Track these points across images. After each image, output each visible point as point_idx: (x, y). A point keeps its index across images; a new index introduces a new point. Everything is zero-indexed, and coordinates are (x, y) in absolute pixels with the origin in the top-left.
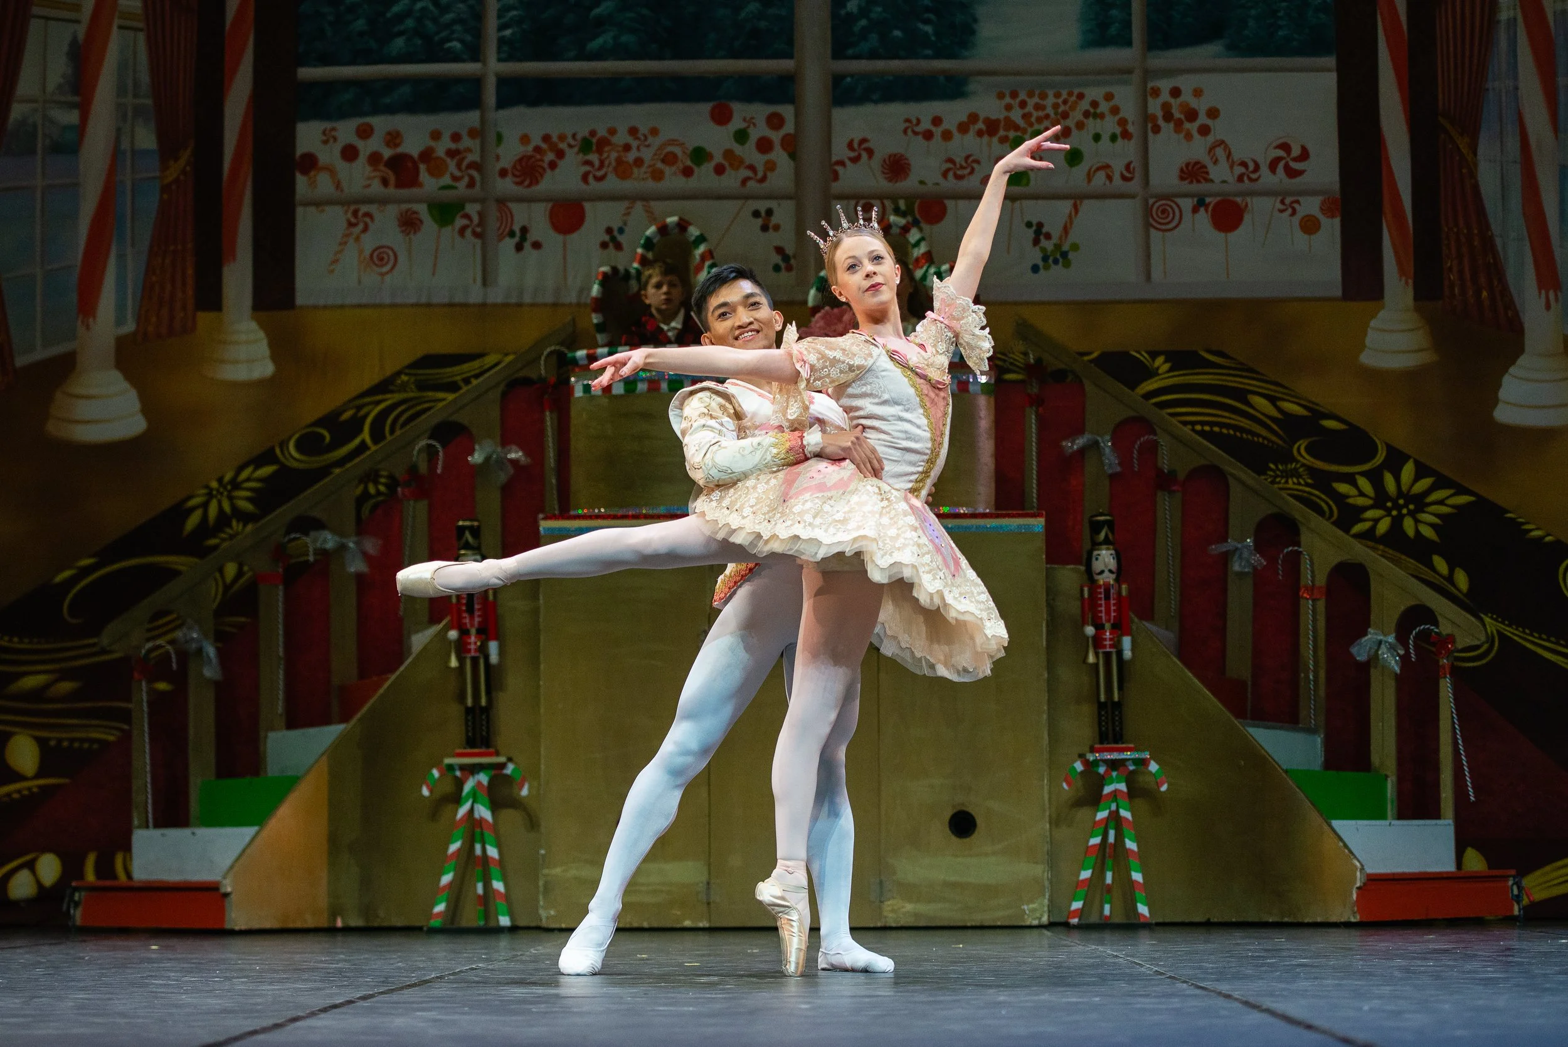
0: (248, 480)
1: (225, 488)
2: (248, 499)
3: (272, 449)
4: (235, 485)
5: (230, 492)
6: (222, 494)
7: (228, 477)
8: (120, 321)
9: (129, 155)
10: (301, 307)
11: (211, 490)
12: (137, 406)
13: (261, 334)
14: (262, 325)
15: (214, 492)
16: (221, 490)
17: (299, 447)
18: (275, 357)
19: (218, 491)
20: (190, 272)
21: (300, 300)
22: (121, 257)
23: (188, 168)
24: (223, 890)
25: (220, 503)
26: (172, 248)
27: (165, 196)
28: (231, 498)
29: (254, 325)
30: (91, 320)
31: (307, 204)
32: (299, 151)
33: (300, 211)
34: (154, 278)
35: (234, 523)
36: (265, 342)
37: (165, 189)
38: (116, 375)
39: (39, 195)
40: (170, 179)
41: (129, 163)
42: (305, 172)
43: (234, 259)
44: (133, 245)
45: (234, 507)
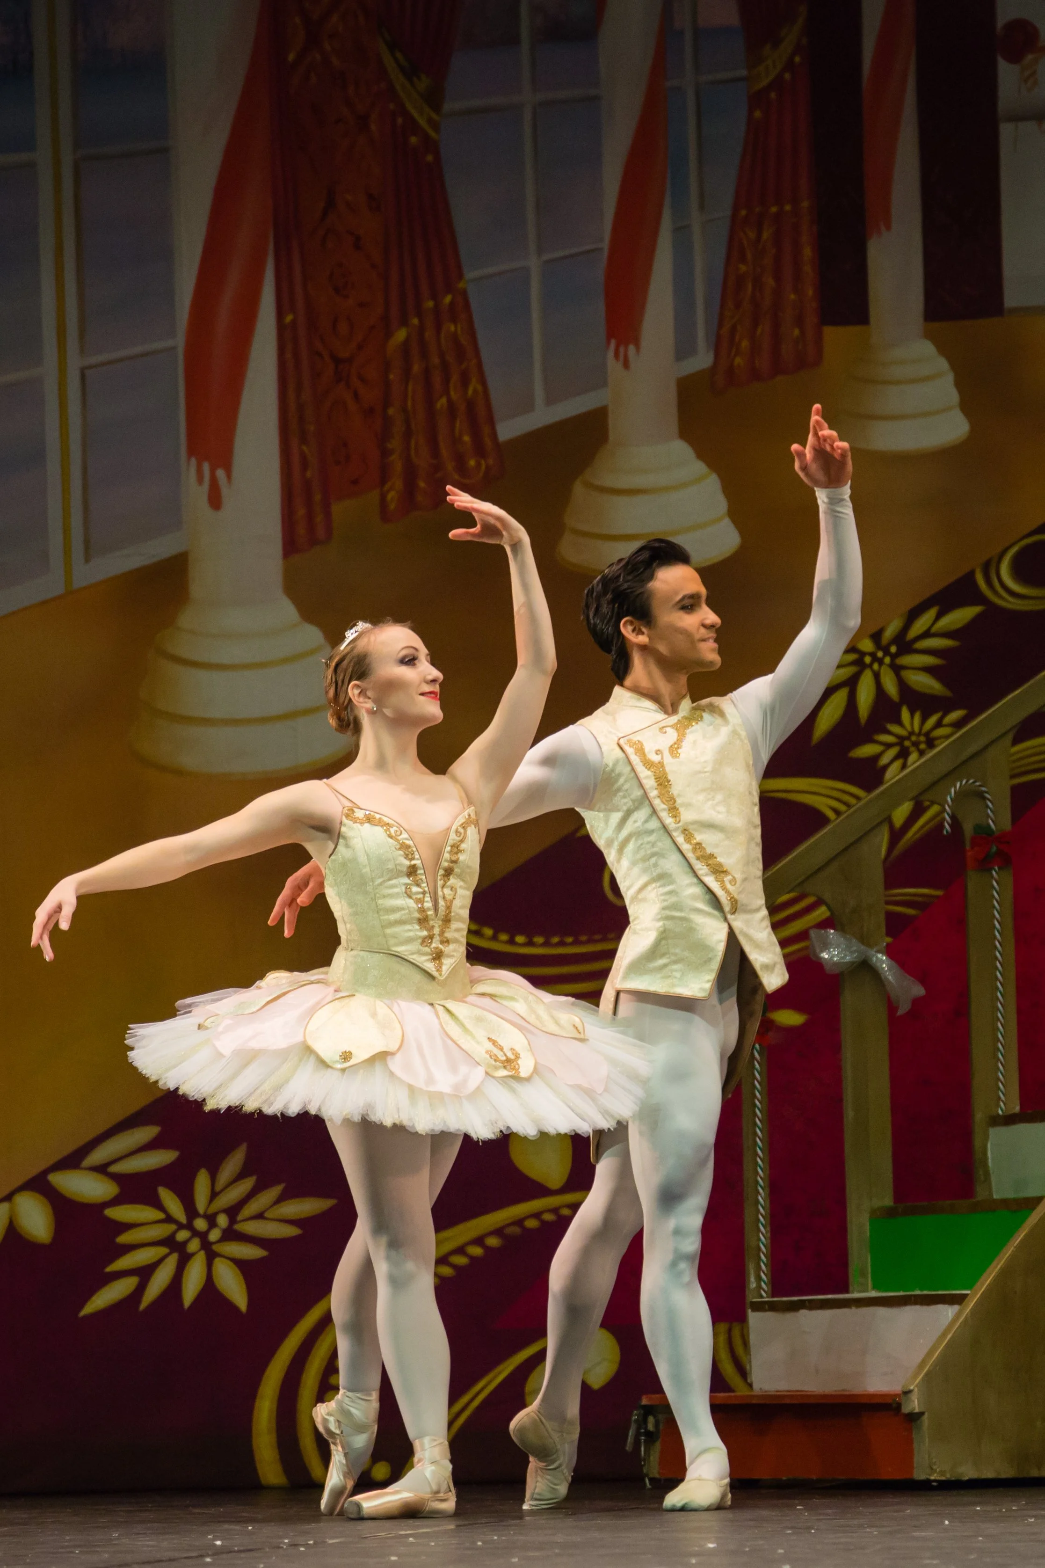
0: (927, 634)
1: (886, 652)
2: (928, 670)
3: (970, 576)
4: (904, 645)
5: (894, 657)
6: (881, 662)
7: (889, 633)
8: (683, 350)
9: (688, 36)
10: (1014, 310)
11: (863, 654)
12: (721, 504)
13: (943, 364)
14: (943, 349)
15: (868, 660)
16: (880, 654)
17: (1020, 570)
18: (967, 407)
19: (873, 655)
20: (807, 252)
21: (1010, 300)
22: (681, 231)
23: (797, 59)
24: (906, 1409)
25: (877, 676)
26: (774, 209)
27: (758, 114)
28: (897, 669)
29: (928, 348)
30: (632, 348)
31: (1017, 118)
32: (1002, 20)
33: (1006, 130)
34: (743, 268)
35: (905, 714)
36: (949, 379)
37: (757, 99)
38: (681, 449)
39: (528, 116)
40: (765, 82)
41: (688, 50)
42: (1015, 57)
43: (888, 227)
44: (702, 207)
45: (902, 685)
